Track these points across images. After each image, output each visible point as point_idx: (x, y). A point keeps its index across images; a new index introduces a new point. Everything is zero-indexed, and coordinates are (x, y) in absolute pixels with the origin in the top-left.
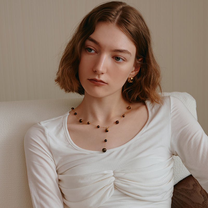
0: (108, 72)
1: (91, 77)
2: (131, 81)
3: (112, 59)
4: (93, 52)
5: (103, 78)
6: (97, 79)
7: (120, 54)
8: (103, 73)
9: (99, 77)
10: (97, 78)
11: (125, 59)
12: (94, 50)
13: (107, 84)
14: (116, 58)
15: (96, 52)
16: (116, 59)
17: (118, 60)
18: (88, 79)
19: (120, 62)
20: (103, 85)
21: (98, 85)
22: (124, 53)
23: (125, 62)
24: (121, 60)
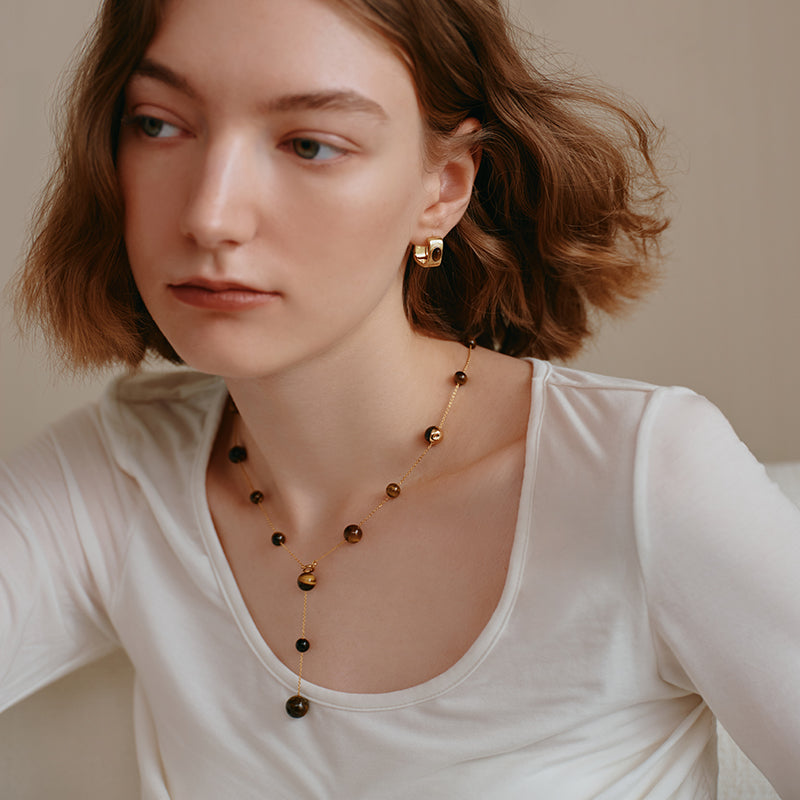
0: (265, 230)
1: (181, 273)
2: (431, 259)
3: (280, 153)
4: (167, 132)
5: (240, 267)
6: (207, 281)
7: (314, 121)
8: (233, 243)
9: (219, 266)
10: (207, 271)
11: (349, 146)
12: (171, 124)
13: (276, 293)
14: (299, 146)
15: (187, 132)
16: (300, 150)
17: (308, 153)
18: (170, 286)
19: (323, 166)
20: (250, 306)
21: (227, 313)
22: (337, 107)
23: (355, 161)
24: (324, 154)
